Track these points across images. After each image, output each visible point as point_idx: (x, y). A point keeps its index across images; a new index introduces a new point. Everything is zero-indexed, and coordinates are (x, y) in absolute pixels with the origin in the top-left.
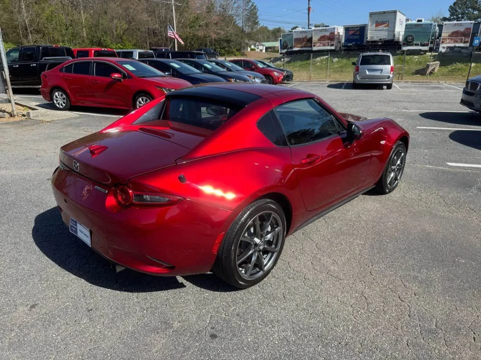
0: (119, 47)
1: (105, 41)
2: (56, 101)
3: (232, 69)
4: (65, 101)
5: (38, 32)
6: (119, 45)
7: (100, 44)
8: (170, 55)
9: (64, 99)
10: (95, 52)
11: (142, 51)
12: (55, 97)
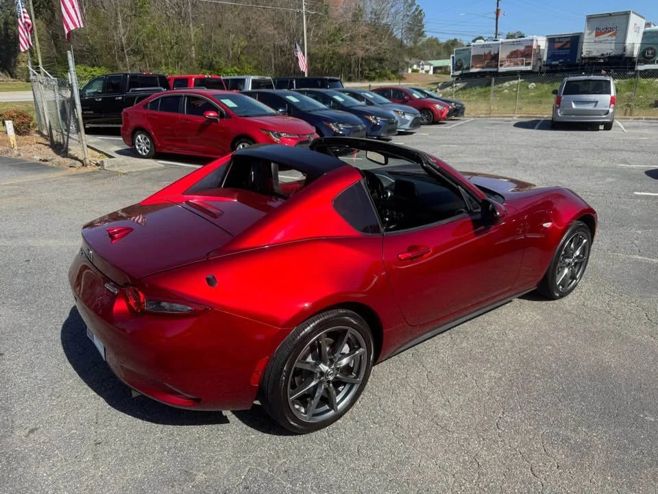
0: (235, 70)
1: (217, 63)
2: (139, 146)
3: (373, 102)
4: (149, 146)
5: (135, 52)
6: (235, 68)
7: (211, 67)
8: (294, 82)
9: (148, 143)
10: (196, 79)
11: (256, 77)
12: (137, 141)
